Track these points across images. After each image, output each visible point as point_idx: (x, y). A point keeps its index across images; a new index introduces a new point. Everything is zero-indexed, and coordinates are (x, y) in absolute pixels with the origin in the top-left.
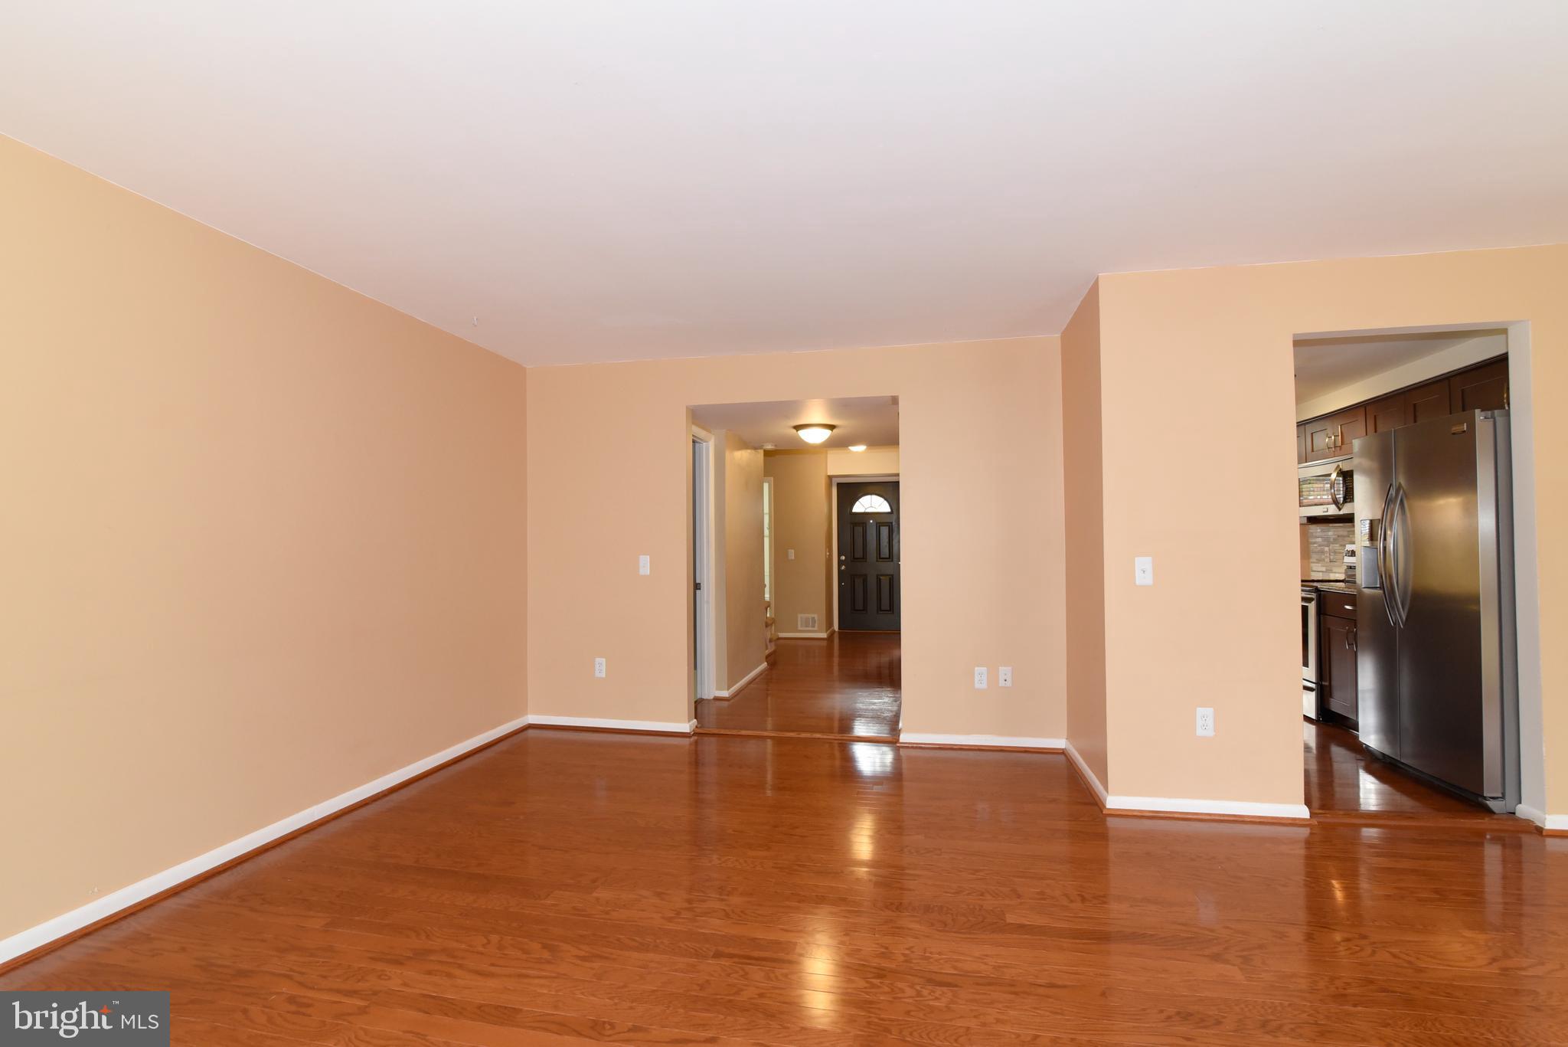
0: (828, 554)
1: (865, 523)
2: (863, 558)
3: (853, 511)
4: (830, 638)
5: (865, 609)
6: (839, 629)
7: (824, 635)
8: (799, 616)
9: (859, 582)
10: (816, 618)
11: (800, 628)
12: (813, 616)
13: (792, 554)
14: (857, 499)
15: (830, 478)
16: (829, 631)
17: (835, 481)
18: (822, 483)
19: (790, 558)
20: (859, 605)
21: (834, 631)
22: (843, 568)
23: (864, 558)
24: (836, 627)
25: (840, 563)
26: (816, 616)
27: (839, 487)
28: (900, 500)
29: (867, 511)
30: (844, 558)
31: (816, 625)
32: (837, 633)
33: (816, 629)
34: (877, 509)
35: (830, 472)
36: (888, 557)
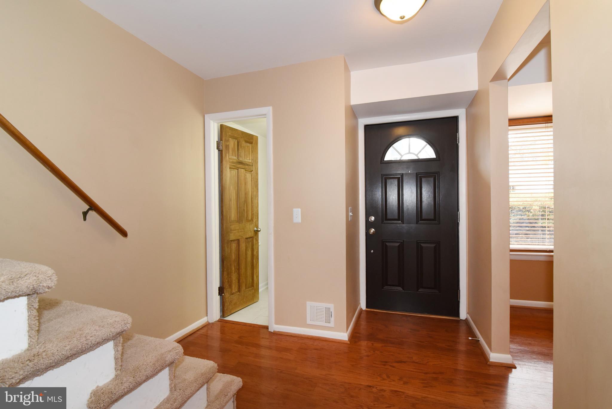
0: (351, 214)
1: (402, 174)
3: (385, 160)
5: (401, 283)
6: (367, 307)
7: (344, 336)
8: (309, 304)
11: (309, 322)
12: (327, 306)
13: (297, 214)
15: (355, 112)
17: (363, 121)
19: (295, 221)
20: (394, 280)
21: (361, 310)
22: (373, 231)
23: (400, 218)
24: (363, 304)
25: (369, 225)
26: (331, 306)
27: (367, 127)
28: (459, 142)
29: (403, 159)
30: (373, 218)
31: (332, 319)
32: (365, 313)
33: (332, 325)
34: (417, 155)
35: (354, 101)
36: (433, 218)
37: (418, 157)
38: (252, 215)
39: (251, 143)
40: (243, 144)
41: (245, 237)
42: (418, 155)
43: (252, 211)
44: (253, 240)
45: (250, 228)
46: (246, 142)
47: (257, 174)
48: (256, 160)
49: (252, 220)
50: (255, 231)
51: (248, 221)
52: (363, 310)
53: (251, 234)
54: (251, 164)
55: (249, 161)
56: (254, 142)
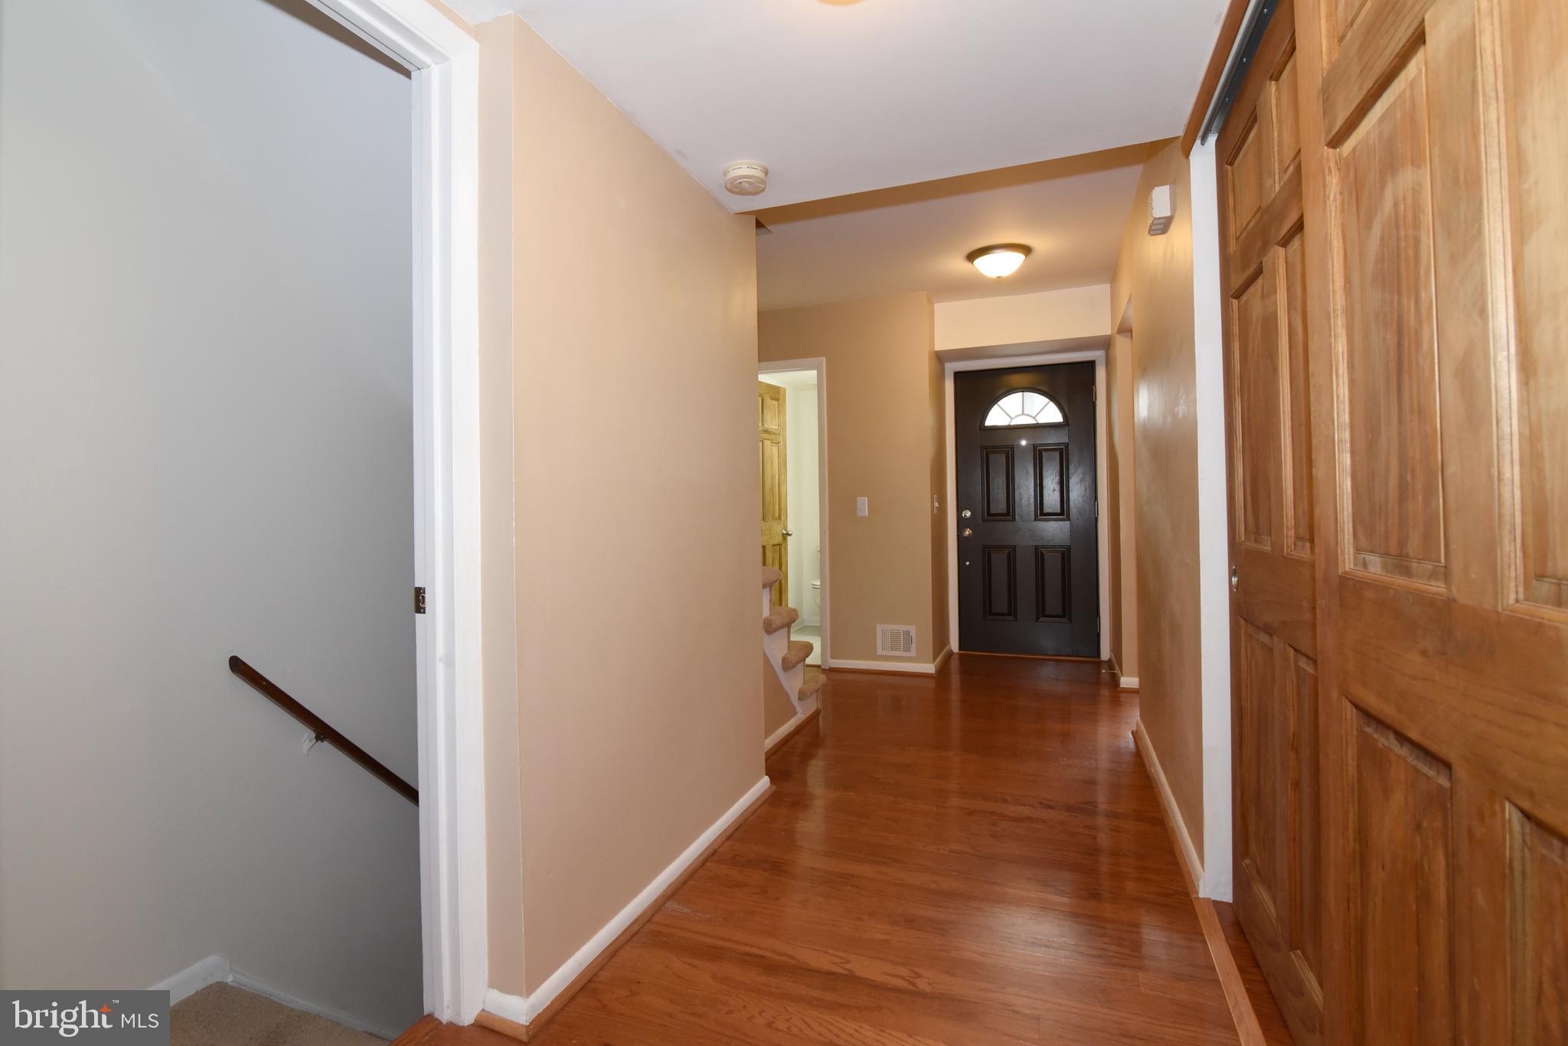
0: (936, 504)
1: (1012, 448)
2: (1008, 514)
3: (986, 424)
4: (943, 671)
5: (1012, 611)
6: (960, 648)
7: (930, 668)
8: (879, 628)
9: (999, 561)
10: (913, 634)
11: (880, 652)
12: (906, 628)
13: (863, 505)
14: (994, 400)
15: (941, 358)
16: (938, 660)
17: (952, 367)
18: (921, 371)
19: (860, 514)
20: (1000, 604)
21: (951, 653)
22: (968, 532)
23: (1010, 513)
24: (954, 644)
25: (961, 523)
26: (912, 630)
27: (959, 376)
28: (1096, 399)
29: (1014, 423)
30: (968, 514)
31: (914, 646)
32: (957, 657)
33: (913, 653)
34: (1034, 418)
35: (940, 346)
36: (1059, 511)
37: (1036, 420)
38: (780, 509)
39: (777, 400)
40: (769, 402)
41: (771, 543)
42: (1037, 418)
43: (779, 505)
44: (780, 549)
45: (778, 529)
46: (773, 399)
47: (785, 446)
48: (782, 426)
49: (780, 518)
50: (783, 534)
51: (774, 518)
52: (953, 653)
53: (778, 539)
54: (777, 432)
55: (774, 427)
56: (781, 399)
